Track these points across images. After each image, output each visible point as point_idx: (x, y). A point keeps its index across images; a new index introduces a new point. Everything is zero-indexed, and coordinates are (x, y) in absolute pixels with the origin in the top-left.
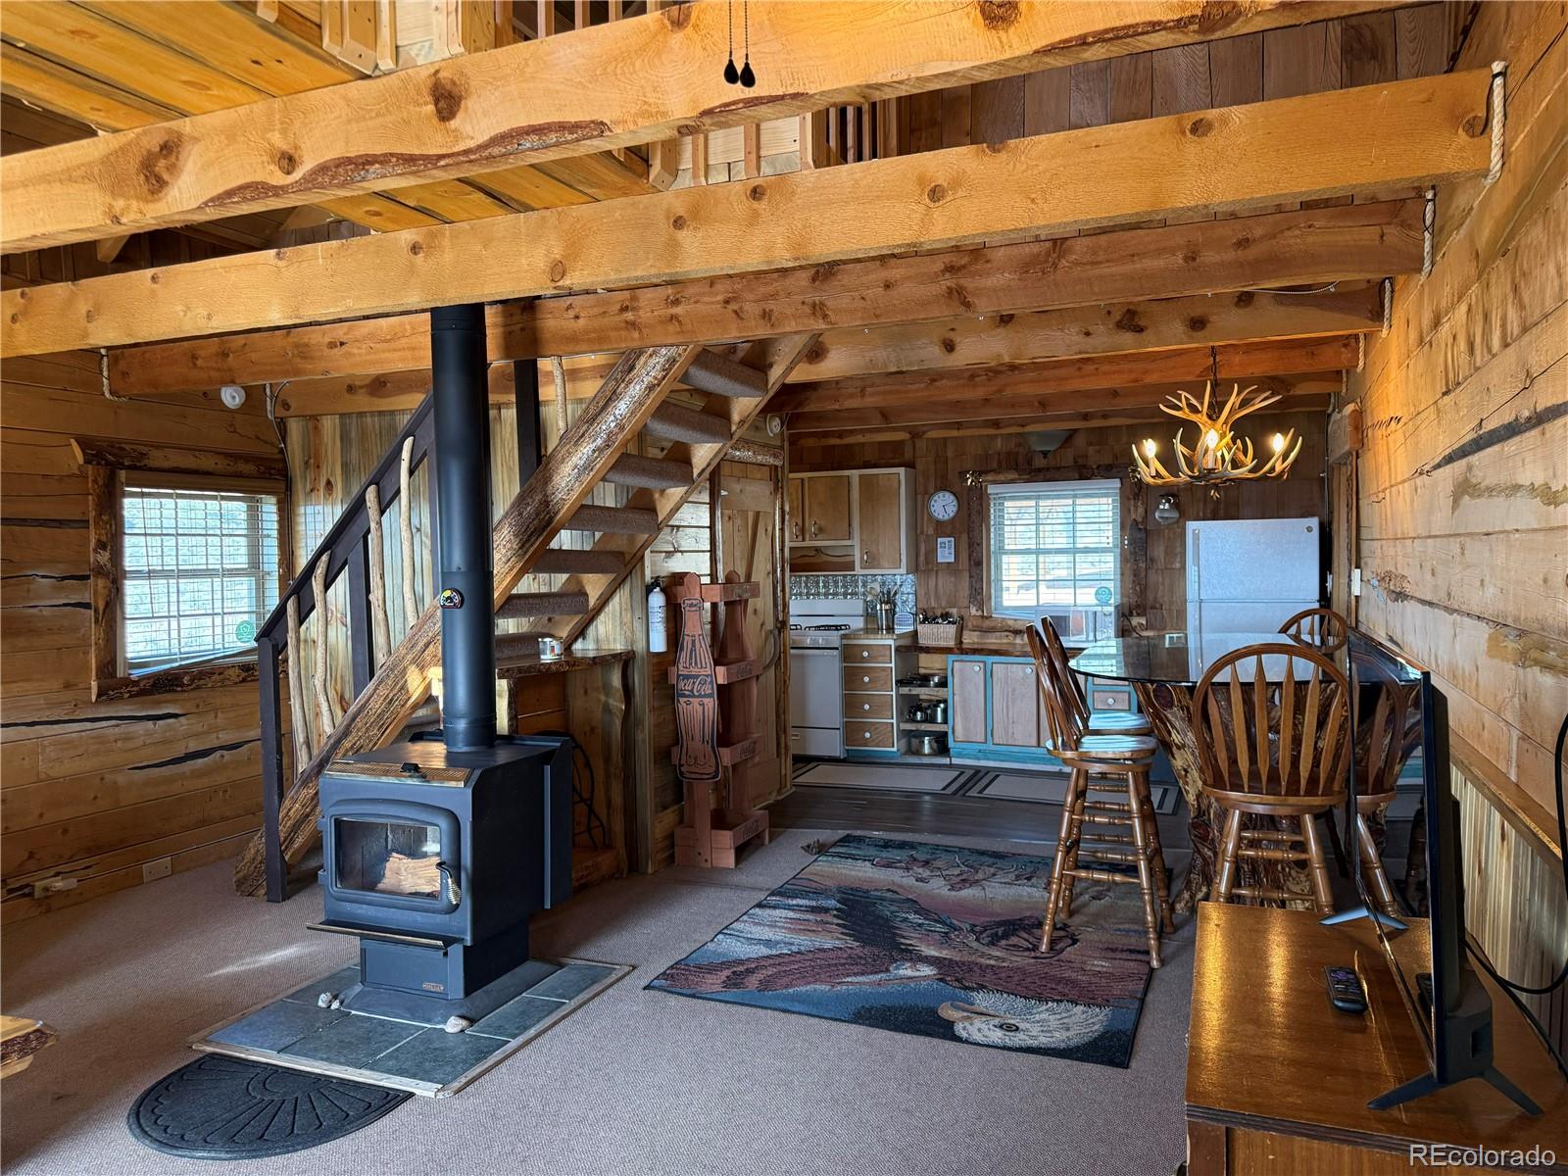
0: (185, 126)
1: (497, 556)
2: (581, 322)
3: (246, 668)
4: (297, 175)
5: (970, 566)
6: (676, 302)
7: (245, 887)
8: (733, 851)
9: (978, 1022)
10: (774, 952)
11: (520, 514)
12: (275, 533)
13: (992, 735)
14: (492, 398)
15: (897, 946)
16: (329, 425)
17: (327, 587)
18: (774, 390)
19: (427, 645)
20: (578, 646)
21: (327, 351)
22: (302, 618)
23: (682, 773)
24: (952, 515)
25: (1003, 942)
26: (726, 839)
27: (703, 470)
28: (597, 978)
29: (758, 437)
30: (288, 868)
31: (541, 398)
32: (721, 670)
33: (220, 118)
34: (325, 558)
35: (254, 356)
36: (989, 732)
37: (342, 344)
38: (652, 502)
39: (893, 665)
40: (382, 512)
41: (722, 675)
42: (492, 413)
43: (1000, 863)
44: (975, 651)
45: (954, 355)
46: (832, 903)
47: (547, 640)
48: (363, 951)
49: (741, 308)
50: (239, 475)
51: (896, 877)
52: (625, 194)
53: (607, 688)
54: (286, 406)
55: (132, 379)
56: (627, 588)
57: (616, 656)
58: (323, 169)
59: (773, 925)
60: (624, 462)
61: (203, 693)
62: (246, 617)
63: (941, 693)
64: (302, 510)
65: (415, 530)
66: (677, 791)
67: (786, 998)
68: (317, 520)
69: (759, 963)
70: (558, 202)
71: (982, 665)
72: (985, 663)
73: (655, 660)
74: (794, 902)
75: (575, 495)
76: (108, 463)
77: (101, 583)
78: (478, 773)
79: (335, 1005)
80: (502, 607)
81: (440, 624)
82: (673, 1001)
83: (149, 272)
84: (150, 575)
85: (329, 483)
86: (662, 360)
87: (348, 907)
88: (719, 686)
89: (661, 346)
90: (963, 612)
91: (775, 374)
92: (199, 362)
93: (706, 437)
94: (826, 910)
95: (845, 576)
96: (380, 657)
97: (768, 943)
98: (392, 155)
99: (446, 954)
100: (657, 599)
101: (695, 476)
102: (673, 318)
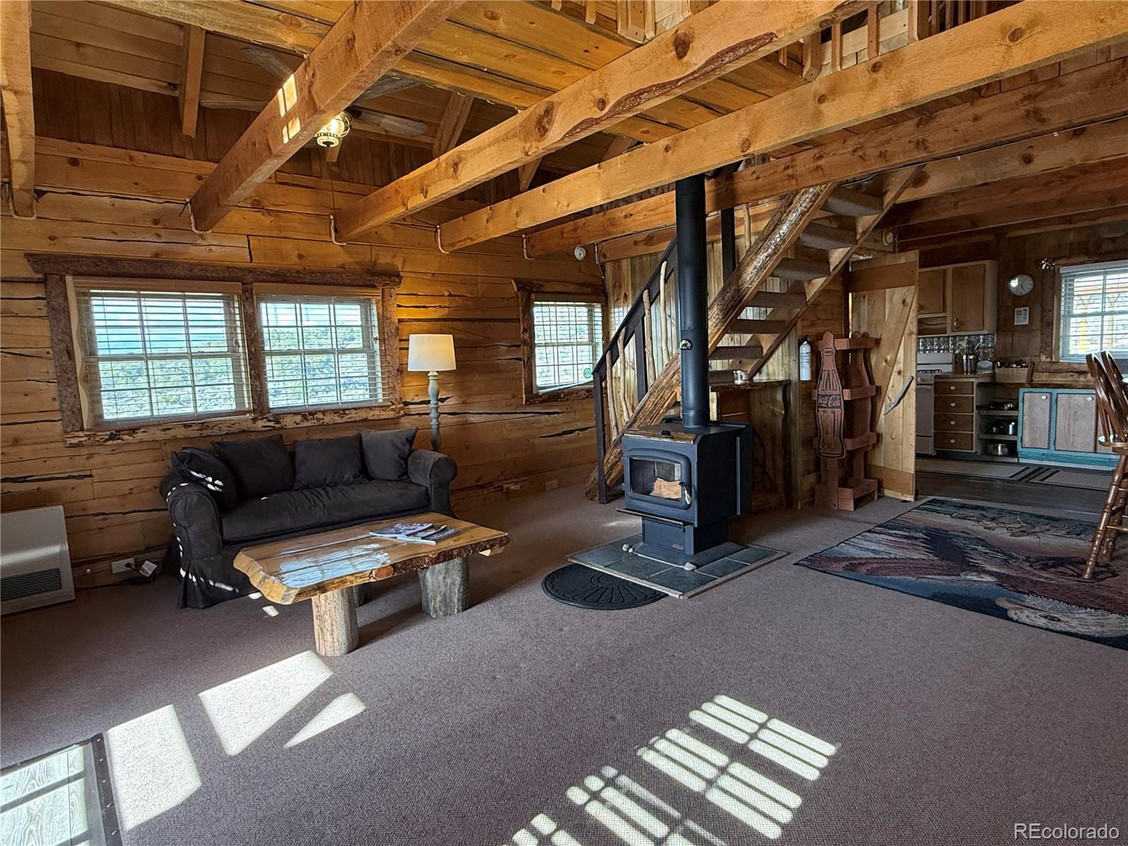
0: (554, 98)
1: (710, 323)
2: (760, 180)
3: (588, 391)
4: (606, 110)
5: (1042, 326)
6: (820, 157)
7: (589, 495)
8: (852, 501)
9: (1026, 612)
10: (878, 556)
11: (723, 298)
12: (600, 323)
13: (1055, 444)
14: (708, 238)
15: (968, 563)
16: (626, 264)
17: (625, 346)
18: (888, 208)
19: (674, 374)
20: (757, 378)
21: (623, 221)
22: (613, 362)
23: (820, 453)
24: (1027, 291)
25: (1053, 570)
26: (848, 493)
27: (837, 266)
28: (767, 556)
29: (877, 246)
30: (608, 488)
31: (736, 234)
32: (847, 392)
33: (570, 89)
34: (623, 330)
35: (589, 228)
36: (1052, 441)
37: (631, 215)
38: (803, 289)
39: (974, 395)
40: (651, 304)
41: (847, 395)
42: (709, 247)
43: (1054, 523)
44: (1042, 386)
45: (1031, 166)
46: (921, 535)
47: (739, 372)
48: (644, 525)
49: (864, 153)
50: (583, 294)
51: (970, 525)
52: (788, 89)
53: (774, 401)
54: (605, 256)
55: (535, 249)
56: (787, 341)
57: (780, 383)
58: (618, 103)
59: (878, 542)
60: (784, 264)
61: (568, 403)
62: (587, 366)
63: (1013, 413)
64: (613, 310)
65: (669, 316)
66: (817, 465)
67: (884, 580)
68: (619, 315)
69: (867, 561)
70: (746, 103)
71: (1048, 395)
72: (1051, 393)
73: (804, 386)
74: (893, 532)
75: (755, 284)
76: (527, 290)
77: (525, 348)
78: (700, 437)
79: (631, 550)
80: (713, 352)
81: (680, 363)
82: (812, 573)
83: (542, 187)
84: (546, 345)
85: (625, 295)
86: (810, 196)
87: (637, 503)
88: (845, 401)
89: (810, 187)
90: (1034, 359)
91: (888, 198)
92: (564, 236)
93: (839, 244)
94: (916, 538)
95: (939, 338)
96: (650, 382)
97: (874, 551)
98: (653, 86)
99: (684, 531)
100: (805, 349)
101: (831, 270)
102: (818, 168)
